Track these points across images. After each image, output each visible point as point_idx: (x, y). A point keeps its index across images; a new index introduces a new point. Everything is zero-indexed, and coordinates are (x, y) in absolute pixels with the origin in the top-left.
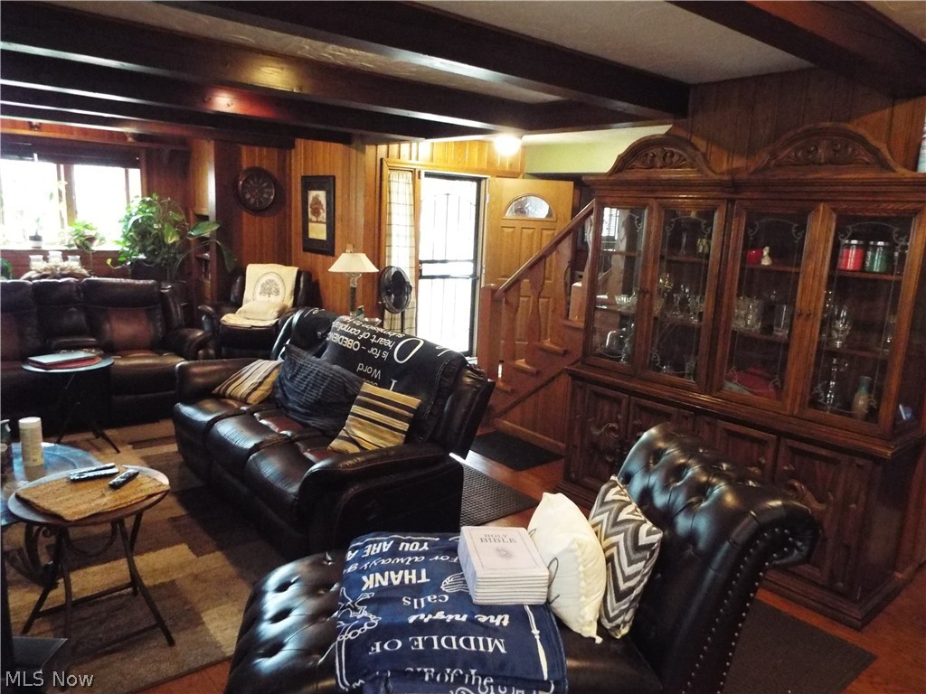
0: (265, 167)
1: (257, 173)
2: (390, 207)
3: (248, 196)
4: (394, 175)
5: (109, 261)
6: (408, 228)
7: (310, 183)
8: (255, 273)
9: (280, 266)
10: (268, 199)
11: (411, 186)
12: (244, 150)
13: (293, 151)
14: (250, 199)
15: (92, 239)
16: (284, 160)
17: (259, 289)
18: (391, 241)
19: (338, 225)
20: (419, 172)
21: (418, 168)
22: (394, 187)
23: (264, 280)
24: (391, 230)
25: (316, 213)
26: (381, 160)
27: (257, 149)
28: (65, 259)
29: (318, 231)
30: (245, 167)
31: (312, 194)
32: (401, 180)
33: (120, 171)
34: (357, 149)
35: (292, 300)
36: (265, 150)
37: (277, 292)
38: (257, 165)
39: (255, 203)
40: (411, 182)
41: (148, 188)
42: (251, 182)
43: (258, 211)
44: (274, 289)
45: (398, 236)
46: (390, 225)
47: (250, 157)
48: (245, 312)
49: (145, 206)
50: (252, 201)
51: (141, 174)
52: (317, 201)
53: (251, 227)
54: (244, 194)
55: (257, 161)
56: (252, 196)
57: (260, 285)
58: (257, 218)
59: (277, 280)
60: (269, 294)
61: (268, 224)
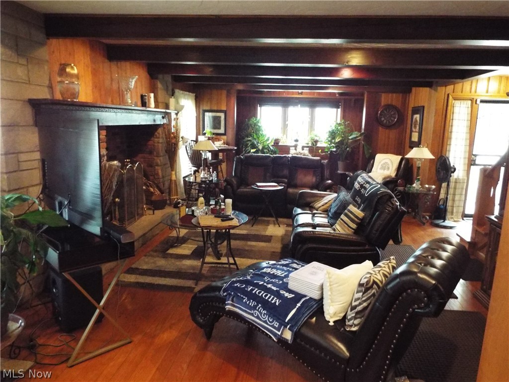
0: (394, 104)
1: (389, 107)
2: (452, 121)
3: (383, 119)
4: (457, 103)
5: (320, 151)
6: (465, 134)
8: (380, 158)
9: (391, 155)
10: (393, 121)
11: (470, 109)
12: (383, 95)
13: (410, 94)
14: (383, 121)
15: (316, 142)
16: (405, 101)
17: (380, 167)
18: (450, 142)
19: (423, 133)
20: (476, 100)
21: (475, 98)
22: (456, 110)
23: (382, 163)
24: (451, 135)
25: (415, 127)
26: (448, 95)
27: (390, 95)
28: (303, 149)
30: (383, 104)
32: (462, 105)
34: (434, 90)
35: (395, 173)
36: (394, 95)
37: (388, 168)
38: (389, 103)
39: (386, 123)
40: (470, 106)
41: (344, 117)
42: (385, 112)
43: (389, 127)
45: (456, 139)
46: (451, 132)
47: (386, 99)
49: (337, 125)
50: (385, 122)
51: (341, 111)
53: (383, 134)
54: (381, 118)
55: (390, 100)
56: (385, 119)
57: (380, 165)
58: (387, 130)
59: (389, 162)
60: (384, 169)
61: (393, 134)
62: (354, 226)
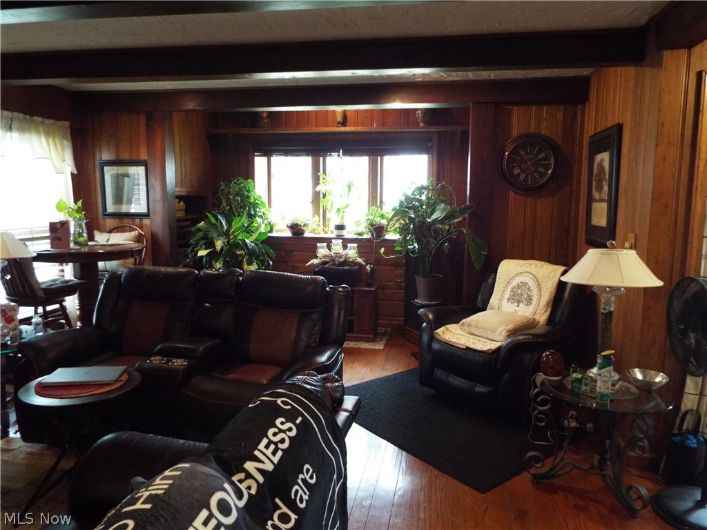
0: (543, 132)
1: (530, 141)
3: (517, 171)
5: (382, 250)
10: (542, 175)
12: (516, 111)
14: (518, 175)
17: (507, 295)
19: (622, 202)
23: (514, 283)
28: (345, 247)
30: (515, 133)
31: (599, 157)
35: (548, 313)
36: (545, 109)
37: (529, 301)
38: (532, 130)
39: (526, 179)
42: (523, 153)
43: (533, 191)
44: (525, 296)
47: (524, 119)
48: (469, 325)
50: (522, 177)
53: (518, 210)
54: (511, 169)
55: (533, 124)
56: (523, 171)
57: (510, 289)
58: (529, 200)
59: (532, 283)
60: (519, 302)
61: (544, 208)
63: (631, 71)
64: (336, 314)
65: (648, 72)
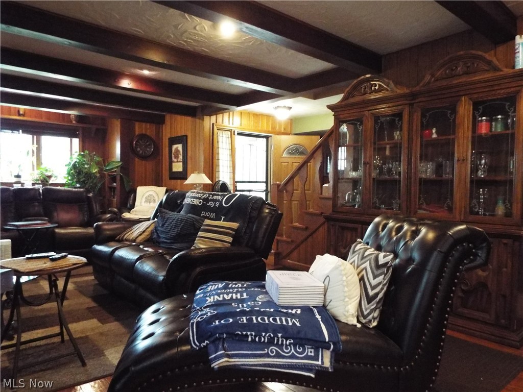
0: (148, 134)
1: (143, 136)
2: (218, 150)
3: (139, 149)
4: (220, 133)
6: (229, 162)
7: (173, 141)
8: (141, 190)
9: (156, 187)
10: (149, 152)
11: (230, 139)
12: (137, 125)
13: (164, 125)
14: (139, 151)
15: (50, 177)
16: (159, 132)
17: (144, 200)
18: (219, 168)
19: (189, 162)
20: (234, 132)
21: (233, 129)
22: (220, 139)
24: (219, 163)
25: (177, 157)
26: (213, 124)
27: (144, 124)
29: (178, 167)
30: (137, 133)
31: (175, 147)
32: (224, 135)
33: (68, 139)
34: (199, 119)
36: (148, 124)
37: (154, 201)
38: (144, 133)
39: (142, 153)
40: (229, 137)
41: (83, 148)
42: (141, 142)
43: (144, 158)
44: (152, 200)
45: (223, 166)
46: (218, 160)
47: (140, 128)
48: (136, 211)
49: (80, 157)
50: (141, 152)
51: (79, 141)
52: (177, 150)
53: (140, 166)
54: (136, 148)
55: (144, 130)
56: (141, 149)
57: (144, 198)
58: (143, 162)
59: (154, 195)
60: (150, 202)
61: (150, 165)
62: (230, 239)
63: (189, 119)
64: (94, 207)
65: (198, 120)
